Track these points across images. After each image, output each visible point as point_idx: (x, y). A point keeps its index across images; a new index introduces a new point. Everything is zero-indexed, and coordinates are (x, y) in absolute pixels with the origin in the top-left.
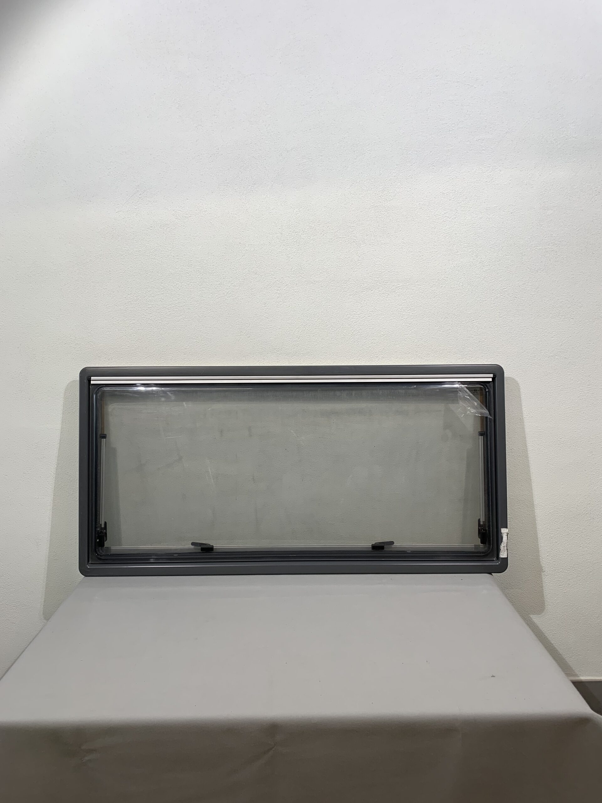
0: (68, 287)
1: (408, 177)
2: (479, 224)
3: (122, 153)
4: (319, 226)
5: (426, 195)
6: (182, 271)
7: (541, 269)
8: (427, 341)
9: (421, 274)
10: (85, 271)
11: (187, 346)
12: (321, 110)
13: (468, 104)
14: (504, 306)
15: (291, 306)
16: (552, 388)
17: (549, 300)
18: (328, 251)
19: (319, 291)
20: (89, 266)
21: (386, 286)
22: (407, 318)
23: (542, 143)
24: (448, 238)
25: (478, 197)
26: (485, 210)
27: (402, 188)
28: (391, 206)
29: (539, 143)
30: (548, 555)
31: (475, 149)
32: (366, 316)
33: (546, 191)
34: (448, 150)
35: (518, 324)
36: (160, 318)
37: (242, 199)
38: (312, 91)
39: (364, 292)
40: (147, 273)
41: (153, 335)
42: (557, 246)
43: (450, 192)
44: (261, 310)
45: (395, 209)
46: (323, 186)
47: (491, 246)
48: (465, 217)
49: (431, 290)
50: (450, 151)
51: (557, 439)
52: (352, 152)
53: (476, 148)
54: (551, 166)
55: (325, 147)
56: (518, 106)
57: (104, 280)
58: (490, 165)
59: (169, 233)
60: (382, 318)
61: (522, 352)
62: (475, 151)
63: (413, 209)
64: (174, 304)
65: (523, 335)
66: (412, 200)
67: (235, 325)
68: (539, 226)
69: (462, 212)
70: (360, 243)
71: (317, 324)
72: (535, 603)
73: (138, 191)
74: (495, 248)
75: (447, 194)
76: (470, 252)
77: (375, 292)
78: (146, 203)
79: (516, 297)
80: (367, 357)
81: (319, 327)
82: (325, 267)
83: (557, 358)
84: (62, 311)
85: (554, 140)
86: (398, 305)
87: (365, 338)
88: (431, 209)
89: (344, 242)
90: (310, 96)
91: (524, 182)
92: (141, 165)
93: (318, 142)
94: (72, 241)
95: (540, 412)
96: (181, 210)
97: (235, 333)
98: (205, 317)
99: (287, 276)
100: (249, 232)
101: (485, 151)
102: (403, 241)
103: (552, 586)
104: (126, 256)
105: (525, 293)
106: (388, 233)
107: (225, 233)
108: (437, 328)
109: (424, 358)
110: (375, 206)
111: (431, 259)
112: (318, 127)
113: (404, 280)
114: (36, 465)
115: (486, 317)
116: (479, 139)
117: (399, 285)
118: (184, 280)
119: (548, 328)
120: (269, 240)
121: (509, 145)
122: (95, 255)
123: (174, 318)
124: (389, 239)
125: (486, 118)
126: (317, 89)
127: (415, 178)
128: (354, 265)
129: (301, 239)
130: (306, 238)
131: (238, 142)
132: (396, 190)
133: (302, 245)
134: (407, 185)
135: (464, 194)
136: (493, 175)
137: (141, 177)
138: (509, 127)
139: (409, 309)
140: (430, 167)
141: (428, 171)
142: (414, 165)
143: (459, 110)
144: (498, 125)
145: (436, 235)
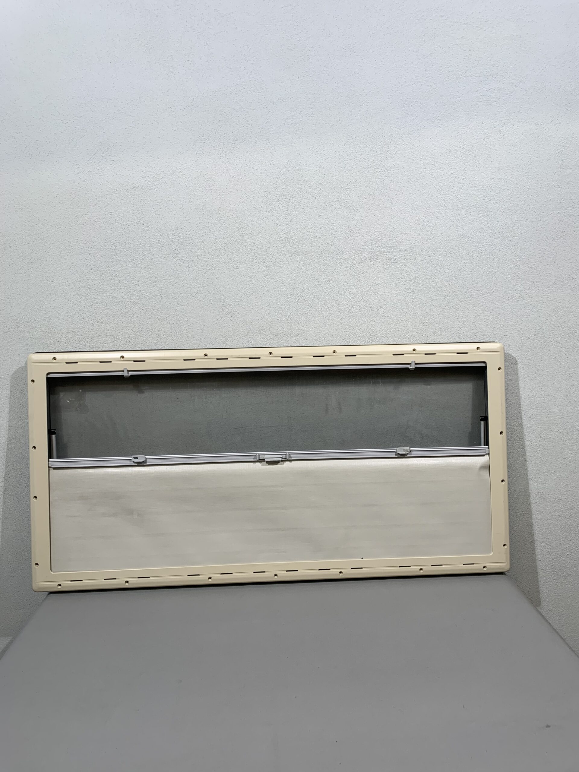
0: (20, 261)
1: (411, 132)
2: (490, 186)
3: (81, 105)
4: (310, 189)
5: (430, 153)
6: (154, 242)
7: (558, 236)
8: (433, 317)
9: (426, 243)
10: (41, 243)
11: (160, 327)
12: (310, 55)
13: (477, 49)
14: (518, 277)
15: (279, 280)
16: (571, 369)
17: (568, 270)
18: (321, 217)
19: (312, 263)
21: (387, 257)
22: (411, 293)
23: (559, 94)
24: (455, 201)
25: (488, 155)
26: (496, 170)
27: (403, 145)
28: (392, 165)
29: (556, 94)
30: (568, 554)
31: (485, 100)
32: (365, 291)
33: (564, 148)
34: (455, 102)
35: (534, 298)
37: (222, 158)
39: (362, 263)
40: (112, 243)
41: (121, 315)
42: (576, 210)
43: (458, 149)
44: (245, 285)
45: (396, 168)
46: (314, 142)
47: (503, 210)
48: (475, 178)
49: (437, 261)
50: (457, 103)
51: (577, 425)
52: (346, 104)
54: (569, 119)
55: (316, 98)
56: (533, 52)
57: (62, 253)
58: (501, 119)
59: (137, 198)
60: (383, 293)
61: (538, 329)
62: (485, 102)
63: (416, 169)
64: (145, 279)
65: (539, 310)
66: (415, 158)
67: (215, 302)
68: (557, 187)
69: (471, 172)
73: (100, 149)
74: (507, 212)
75: (455, 151)
76: (480, 217)
77: (374, 263)
78: (111, 163)
79: (531, 268)
80: (366, 337)
81: (312, 304)
82: (317, 235)
83: (577, 335)
84: (13, 290)
85: (573, 90)
86: (401, 277)
87: (364, 316)
88: (437, 169)
89: (339, 206)
90: (299, 39)
91: (540, 138)
92: (103, 119)
93: (308, 92)
94: (24, 207)
95: (558, 396)
96: (151, 171)
97: (215, 312)
98: (180, 294)
99: (274, 246)
100: (229, 195)
101: (496, 103)
102: (405, 205)
103: (573, 588)
104: (87, 224)
105: (541, 263)
106: (389, 196)
107: (203, 197)
108: (445, 303)
109: (431, 337)
110: (374, 165)
111: (438, 225)
112: (307, 75)
113: (407, 249)
115: (499, 290)
116: (490, 88)
117: (401, 255)
118: (155, 251)
119: (567, 302)
120: (253, 205)
121: (523, 95)
122: (51, 224)
124: (390, 202)
125: (497, 65)
126: (306, 31)
127: (418, 133)
128: (351, 233)
129: (290, 203)
130: (296, 201)
131: (216, 92)
132: (397, 148)
133: (291, 209)
134: (409, 142)
135: (473, 151)
136: (505, 130)
137: (104, 132)
138: (524, 75)
139: (413, 282)
140: (434, 121)
141: (433, 125)
142: (417, 118)
143: (467, 55)
144: (511, 73)
145: (442, 197)
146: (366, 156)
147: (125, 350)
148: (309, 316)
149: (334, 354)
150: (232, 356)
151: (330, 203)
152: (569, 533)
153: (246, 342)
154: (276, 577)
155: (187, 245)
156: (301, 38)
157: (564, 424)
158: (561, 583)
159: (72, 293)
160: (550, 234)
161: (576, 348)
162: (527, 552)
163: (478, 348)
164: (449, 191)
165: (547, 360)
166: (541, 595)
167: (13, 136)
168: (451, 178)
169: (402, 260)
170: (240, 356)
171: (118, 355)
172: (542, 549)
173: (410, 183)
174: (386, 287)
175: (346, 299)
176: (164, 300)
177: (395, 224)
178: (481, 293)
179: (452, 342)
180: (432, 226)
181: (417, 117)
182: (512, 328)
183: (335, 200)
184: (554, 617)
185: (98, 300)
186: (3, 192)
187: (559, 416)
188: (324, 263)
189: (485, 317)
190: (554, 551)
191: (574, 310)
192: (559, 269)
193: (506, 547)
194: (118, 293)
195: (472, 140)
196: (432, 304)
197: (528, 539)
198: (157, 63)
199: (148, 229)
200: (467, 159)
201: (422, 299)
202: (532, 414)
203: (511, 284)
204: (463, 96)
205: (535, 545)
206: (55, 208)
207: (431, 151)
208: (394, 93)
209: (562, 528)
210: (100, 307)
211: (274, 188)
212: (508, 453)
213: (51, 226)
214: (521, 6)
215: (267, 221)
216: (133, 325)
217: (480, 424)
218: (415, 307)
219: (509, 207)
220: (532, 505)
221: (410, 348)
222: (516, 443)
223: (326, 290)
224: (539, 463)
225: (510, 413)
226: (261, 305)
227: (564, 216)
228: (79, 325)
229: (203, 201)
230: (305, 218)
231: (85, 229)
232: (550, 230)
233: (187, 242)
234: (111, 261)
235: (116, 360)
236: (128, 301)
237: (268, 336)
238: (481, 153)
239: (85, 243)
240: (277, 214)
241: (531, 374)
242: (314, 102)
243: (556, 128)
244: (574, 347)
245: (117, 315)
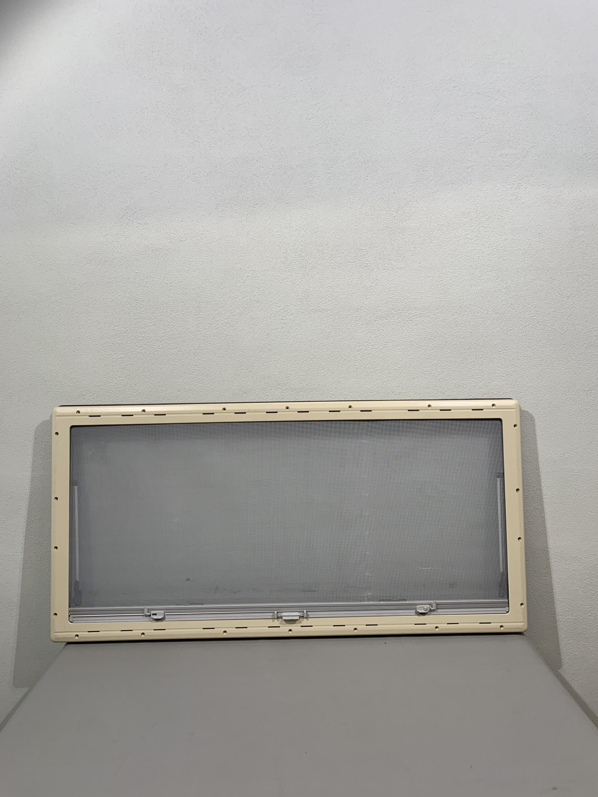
0: (49, 318)
1: (426, 195)
2: (504, 246)
3: (110, 172)
4: (327, 250)
5: (445, 215)
6: (177, 300)
7: (573, 294)
8: (449, 374)
9: (441, 301)
10: (69, 301)
11: (181, 382)
12: (328, 124)
13: (489, 117)
15: (297, 337)
16: (588, 426)
17: (583, 328)
18: (337, 277)
19: (328, 320)
20: (72, 295)
22: (426, 349)
23: (571, 159)
24: (469, 261)
25: (501, 217)
26: (509, 231)
27: (418, 207)
28: (407, 227)
29: (568, 158)
30: (589, 615)
32: (380, 347)
33: (576, 210)
34: (469, 166)
35: (549, 356)
36: (151, 351)
37: (242, 221)
38: (318, 103)
39: (378, 320)
41: (143, 370)
43: (472, 211)
44: (264, 341)
45: (411, 230)
46: (331, 206)
47: (517, 270)
48: (489, 239)
49: (452, 319)
50: (470, 168)
51: (596, 483)
52: (363, 169)
53: (498, 164)
54: (581, 182)
55: (333, 164)
56: (544, 119)
58: (514, 183)
59: (162, 259)
60: (399, 350)
61: (554, 386)
62: (497, 167)
63: (431, 230)
64: (167, 336)
65: (555, 367)
66: (430, 220)
67: (235, 358)
68: (570, 248)
69: (485, 233)
70: (373, 268)
71: (326, 356)
72: (576, 670)
73: (127, 213)
74: (522, 272)
75: (468, 213)
76: (494, 277)
77: (390, 321)
78: (137, 226)
79: (546, 326)
80: (382, 392)
81: (329, 360)
82: (334, 294)
84: (41, 345)
85: (584, 155)
86: (416, 335)
87: (380, 372)
88: (451, 230)
89: (355, 266)
90: (317, 109)
91: (552, 201)
93: (325, 158)
94: (54, 267)
95: (575, 453)
96: (175, 233)
97: (235, 367)
98: (201, 350)
99: (292, 304)
100: (250, 256)
101: (508, 167)
102: (420, 265)
103: (595, 650)
104: (114, 283)
105: (556, 321)
106: (404, 257)
107: (224, 258)
108: (460, 360)
109: (446, 393)
110: (389, 227)
111: (452, 284)
112: (325, 143)
113: (422, 307)
114: (11, 518)
115: (514, 347)
116: (502, 154)
117: (416, 313)
118: (178, 309)
120: (272, 266)
121: (535, 160)
122: (79, 283)
123: (167, 351)
124: (405, 263)
125: (509, 132)
126: (324, 102)
127: (432, 196)
128: (367, 292)
129: (307, 263)
130: (313, 262)
131: (238, 159)
132: (412, 210)
133: (309, 270)
134: (424, 205)
135: (487, 213)
136: (518, 193)
137: (131, 197)
138: (535, 141)
139: (428, 339)
140: (448, 185)
141: (447, 189)
143: (479, 123)
144: (523, 139)
145: (456, 258)
146: (382, 219)
147: (147, 403)
148: (326, 372)
149: (350, 409)
150: (249, 410)
151: (347, 264)
152: (590, 593)
153: (264, 397)
154: (290, 632)
155: (209, 303)
156: (319, 108)
157: (583, 481)
158: (583, 645)
159: (97, 349)
160: (565, 293)
161: (593, 405)
162: (547, 612)
163: (493, 405)
164: (464, 252)
165: (564, 417)
166: (562, 657)
167: (47, 201)
168: (465, 239)
169: (417, 318)
170: (257, 410)
171: (139, 409)
172: (562, 610)
173: (425, 244)
174: (401, 344)
175: (362, 355)
176: (186, 355)
177: (410, 283)
178: (496, 351)
179: (467, 398)
180: (447, 285)
181: (431, 181)
182: (528, 385)
183: (351, 261)
184: (576, 681)
185: (122, 356)
186: (35, 253)
187: (577, 474)
188: (340, 320)
189: (501, 374)
190: (575, 611)
191: (590, 368)
192: (574, 327)
193: (523, 606)
194: (141, 349)
195: (486, 202)
196: (448, 361)
197: (548, 598)
198: (183, 133)
199: (171, 288)
200: (481, 221)
201: (437, 356)
202: (550, 471)
203: (526, 342)
204: (476, 161)
205: (555, 605)
206: (83, 268)
208: (409, 158)
209: (582, 588)
210: (123, 362)
211: (292, 249)
212: (524, 510)
213: (79, 285)
214: (532, 76)
215: (285, 281)
216: (155, 380)
217: (497, 480)
218: (430, 364)
219: (523, 267)
220: (551, 563)
221: (426, 403)
222: (533, 500)
223: (343, 347)
224: (558, 520)
225: (527, 470)
226: (279, 361)
227: (578, 276)
228: (103, 379)
229: (225, 262)
230: (322, 278)
231: (111, 288)
232: (565, 289)
233: (208, 301)
234: (136, 318)
235: (138, 414)
236: (151, 357)
237: (285, 391)
238: (495, 215)
239: (111, 301)
240: (295, 274)
241: (548, 430)
242: (332, 168)
243: (568, 191)
244: (591, 405)
245: (140, 370)
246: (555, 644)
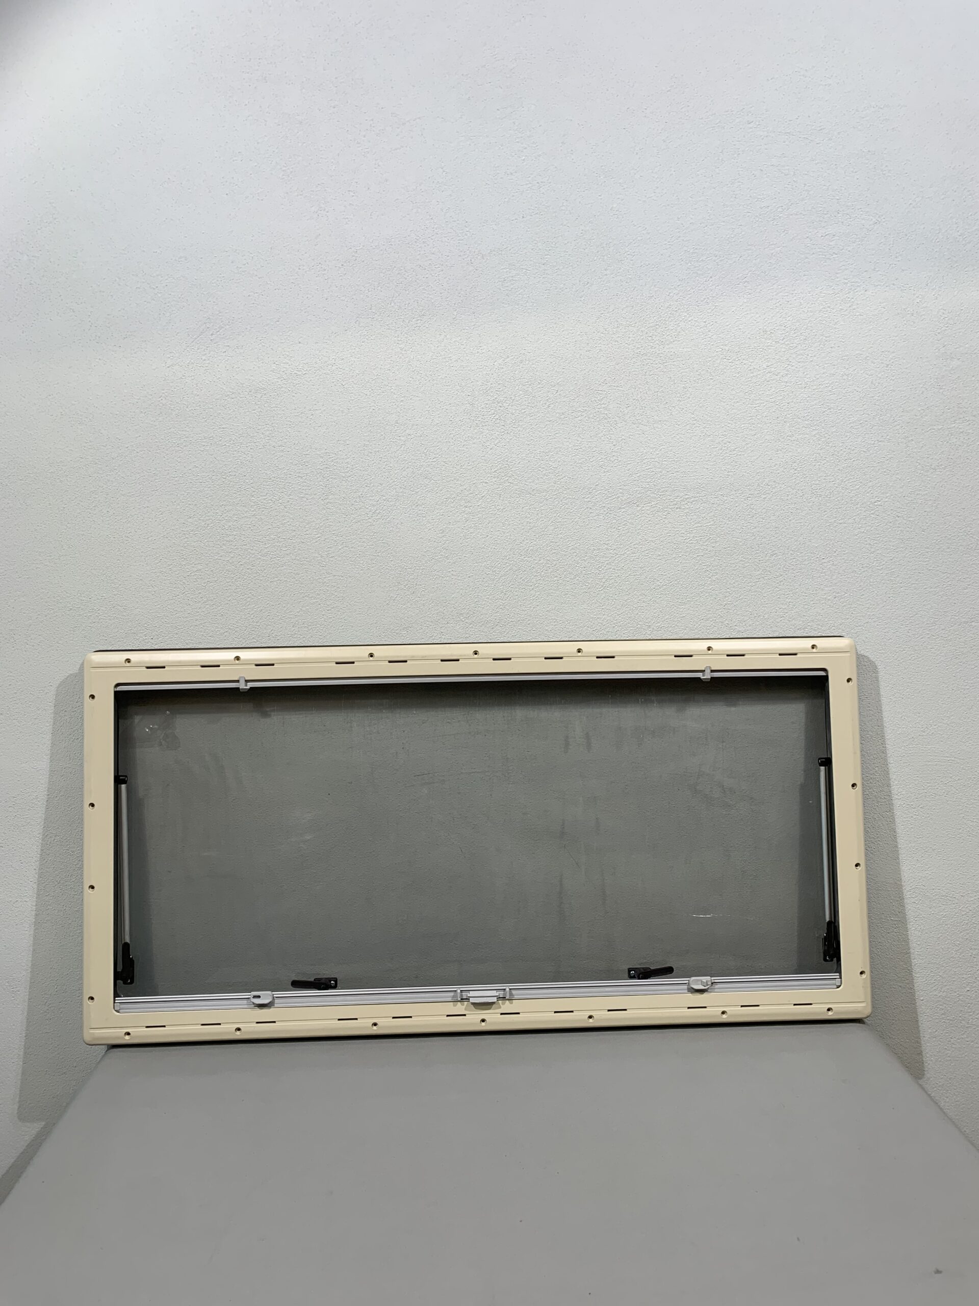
0: (76, 503)
1: (702, 301)
2: (829, 386)
3: (180, 260)
5: (733, 335)
6: (290, 474)
7: (941, 465)
8: (740, 596)
9: (727, 476)
10: (110, 475)
11: (298, 611)
12: (542, 182)
13: (806, 173)
14: (877, 532)
15: (491, 536)
16: (966, 681)
18: (557, 435)
19: (542, 508)
20: (115, 466)
21: (664, 498)
22: (702, 556)
23: (938, 242)
24: (774, 410)
25: (826, 337)
26: (839, 360)
27: (690, 321)
28: (671, 354)
29: (934, 241)
30: (968, 989)
31: (819, 252)
32: (628, 553)
34: (772, 254)
35: (904, 565)
36: (249, 559)
37: (400, 342)
38: (526, 148)
39: (624, 508)
40: (224, 477)
41: (235, 591)
42: (970, 424)
43: (777, 328)
44: (435, 543)
45: (679, 359)
46: (547, 317)
47: (852, 425)
48: (805, 374)
49: (745, 505)
50: (774, 256)
52: (599, 257)
53: (821, 250)
54: (955, 281)
55: (550, 248)
56: (894, 176)
57: (143, 491)
58: (846, 281)
59: (266, 405)
60: (658, 556)
61: (911, 615)
62: (820, 255)
63: (710, 359)
64: (275, 534)
65: (912, 584)
66: (709, 342)
67: (387, 571)
68: (938, 389)
69: (799, 364)
70: (615, 421)
71: (539, 567)
72: (948, 1079)
73: (208, 328)
74: (858, 428)
75: (771, 331)
76: (814, 436)
78: (224, 350)
81: (543, 573)
83: (975, 626)
85: (960, 236)
88: (744, 359)
89: (587, 418)
90: (524, 158)
91: (908, 311)
92: (213, 282)
93: (537, 239)
94: (86, 419)
96: (287, 363)
97: (387, 585)
99: (482, 481)
101: (836, 256)
102: (693, 416)
105: (914, 509)
106: (667, 403)
107: (370, 404)
108: (758, 573)
109: (736, 627)
110: (642, 353)
111: (745, 448)
112: (537, 213)
113: (697, 487)
114: (13, 839)
115: (847, 551)
116: (827, 233)
117: (687, 496)
119: (957, 572)
120: (450, 417)
121: (880, 244)
122: (127, 446)
123: (274, 560)
124: (668, 413)
125: (838, 198)
126: (535, 146)
127: (713, 303)
128: (606, 461)
129: (508, 413)
130: (518, 411)
131: (393, 240)
132: (679, 326)
133: (510, 424)
134: (699, 317)
135: (801, 332)
136: (852, 298)
137: (214, 302)
138: (880, 212)
139: (706, 539)
140: (739, 284)
141: (736, 291)
142: (711, 279)
143: (789, 182)
144: (860, 210)
145: (752, 405)
146: (630, 339)
147: (242, 646)
148: (539, 593)
149: (580, 654)
150: (413, 657)
151: (572, 414)
152: (970, 954)
153: (435, 635)
154: (483, 1024)
155: (344, 479)
156: (526, 156)
157: (958, 771)
158: (958, 1039)
159: (158, 556)
160: (928, 463)
161: (974, 647)
162: (900, 986)
163: (813, 647)
164: (764, 394)
165: (926, 666)
166: (924, 1059)
167: (72, 308)
168: (767, 373)
169: (689, 504)
170: (426, 656)
171: (230, 655)
172: (924, 981)
173: (701, 382)
174: (662, 547)
175: (598, 566)
176: (305, 567)
177: (676, 446)
178: (817, 558)
179: (771, 636)
180: (737, 449)
181: (711, 277)
182: (869, 614)
183: (580, 409)
184: (947, 1097)
185: (200, 567)
186: (52, 395)
187: (948, 759)
188: (562, 508)
189: (825, 597)
190: (945, 984)
191: (969, 585)
192: (943, 519)
193: (864, 976)
194: (232, 556)
195: (801, 313)
196: (738, 575)
197: (902, 963)
198: (301, 195)
199: (282, 454)
200: (793, 344)
201: (721, 567)
202: (904, 754)
203: (866, 543)
204: (784, 245)
205: (914, 974)
206: (133, 421)
207: (733, 332)
208: (674, 240)
209: (957, 946)
210: (202, 578)
211: (483, 390)
212: (865, 819)
213: (126, 449)
214: (875, 106)
215: (471, 442)
216: (255, 607)
217: (819, 771)
218: (710, 580)
219: (861, 420)
220: (906, 906)
221: (704, 645)
222: (878, 802)
223: (566, 552)
224: (917, 835)
225: (867, 753)
226: (461, 575)
227: (950, 435)
228: (168, 606)
229: (371, 410)
230: (532, 438)
231: (181, 454)
232: (928, 456)
233: (344, 475)
234: (223, 505)
235: (227, 663)
236: (248, 569)
237: (471, 625)
238: (815, 334)
239: (181, 475)
240: (488, 432)
241: (901, 688)
242: (548, 255)
243: (934, 295)
244: (971, 646)
245: (229, 591)
246: (913, 1038)
